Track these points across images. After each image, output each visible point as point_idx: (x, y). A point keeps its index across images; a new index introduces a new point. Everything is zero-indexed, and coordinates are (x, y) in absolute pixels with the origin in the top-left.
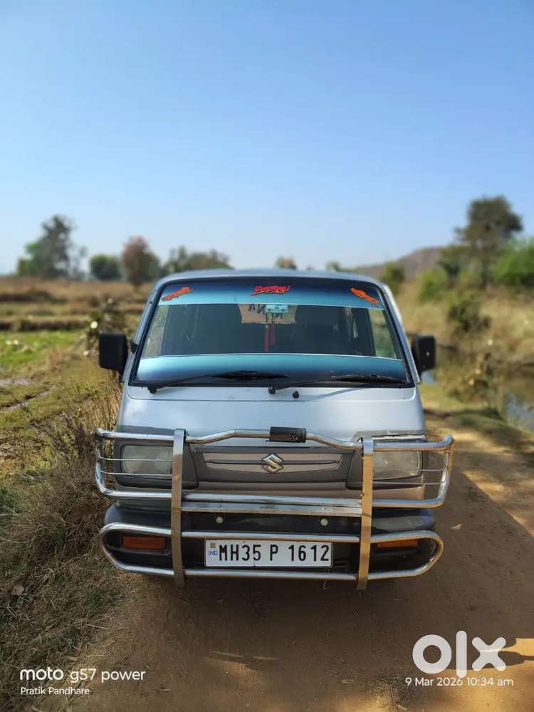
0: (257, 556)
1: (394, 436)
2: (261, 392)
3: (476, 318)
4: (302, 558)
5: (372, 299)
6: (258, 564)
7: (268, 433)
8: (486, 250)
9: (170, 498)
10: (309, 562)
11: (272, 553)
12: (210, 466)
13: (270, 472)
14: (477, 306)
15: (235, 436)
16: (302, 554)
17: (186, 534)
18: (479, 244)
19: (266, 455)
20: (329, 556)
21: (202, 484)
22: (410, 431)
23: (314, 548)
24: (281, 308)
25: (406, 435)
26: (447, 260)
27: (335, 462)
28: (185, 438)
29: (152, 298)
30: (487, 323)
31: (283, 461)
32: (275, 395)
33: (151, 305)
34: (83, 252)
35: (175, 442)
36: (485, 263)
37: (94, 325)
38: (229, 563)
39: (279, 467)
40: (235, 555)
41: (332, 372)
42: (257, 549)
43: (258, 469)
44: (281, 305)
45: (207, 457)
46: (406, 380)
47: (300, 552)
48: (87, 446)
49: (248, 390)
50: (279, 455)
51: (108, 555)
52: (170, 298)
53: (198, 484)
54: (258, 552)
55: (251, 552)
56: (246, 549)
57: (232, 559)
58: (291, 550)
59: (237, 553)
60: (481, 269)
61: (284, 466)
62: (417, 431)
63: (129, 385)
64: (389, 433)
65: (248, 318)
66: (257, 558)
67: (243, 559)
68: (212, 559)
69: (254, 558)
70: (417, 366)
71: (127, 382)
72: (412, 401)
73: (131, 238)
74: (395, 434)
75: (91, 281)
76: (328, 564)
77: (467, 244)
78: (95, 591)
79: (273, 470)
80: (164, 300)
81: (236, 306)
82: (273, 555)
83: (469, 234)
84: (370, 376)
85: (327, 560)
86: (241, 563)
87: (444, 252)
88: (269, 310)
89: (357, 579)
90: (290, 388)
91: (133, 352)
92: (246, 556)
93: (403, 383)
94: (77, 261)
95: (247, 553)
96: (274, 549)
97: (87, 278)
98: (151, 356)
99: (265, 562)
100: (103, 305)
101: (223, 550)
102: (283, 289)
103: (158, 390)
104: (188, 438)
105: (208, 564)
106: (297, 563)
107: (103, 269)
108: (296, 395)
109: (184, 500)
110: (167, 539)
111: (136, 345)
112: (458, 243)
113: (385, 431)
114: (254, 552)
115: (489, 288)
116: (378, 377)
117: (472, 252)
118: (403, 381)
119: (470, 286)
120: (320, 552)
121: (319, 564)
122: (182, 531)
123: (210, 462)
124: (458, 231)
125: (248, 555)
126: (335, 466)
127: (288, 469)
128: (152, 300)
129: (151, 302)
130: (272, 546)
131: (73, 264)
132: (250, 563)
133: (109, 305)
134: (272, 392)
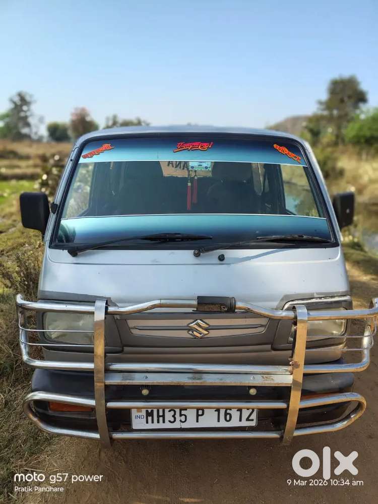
0: (183, 418)
1: (320, 298)
2: (187, 255)
3: (334, 169)
4: (228, 418)
5: (295, 155)
6: (184, 426)
7: (195, 303)
8: (340, 117)
9: (93, 369)
10: (235, 422)
11: (198, 415)
12: (136, 332)
13: (196, 337)
14: (335, 160)
15: (160, 306)
16: (228, 417)
17: (111, 405)
18: (335, 112)
19: (192, 321)
20: (254, 416)
21: (126, 349)
22: (336, 293)
23: (240, 410)
24: (204, 165)
25: (332, 297)
26: (311, 126)
27: (262, 326)
28: (106, 308)
29: (73, 156)
30: (341, 173)
31: (210, 326)
32: (199, 258)
33: (71, 162)
34: (41, 120)
35: (95, 313)
36: (339, 128)
37: (45, 177)
38: (156, 426)
39: (206, 332)
40: (161, 419)
41: (257, 232)
42: (183, 412)
43: (184, 334)
44: (204, 162)
45: (132, 323)
46: (331, 239)
47: (226, 414)
48: (33, 283)
49: (173, 253)
50: (204, 320)
51: (35, 419)
52: (91, 155)
53: (123, 349)
54: (185, 415)
55: (177, 415)
56: (172, 413)
57: (158, 422)
58: (217, 412)
59: (163, 416)
60: (335, 132)
61: (210, 331)
62: (342, 292)
63: (49, 247)
64: (316, 296)
65: (167, 172)
66: (183, 420)
67: (170, 421)
68: (138, 423)
69: (181, 421)
70: (339, 224)
71: (47, 244)
72: (337, 261)
73: (76, 109)
74: (321, 296)
75: (48, 142)
76: (253, 424)
77: (326, 113)
78: (34, 429)
79: (199, 335)
80: (85, 157)
81: (157, 164)
82: (200, 417)
83: (328, 105)
84: (296, 236)
85: (253, 420)
86: (168, 425)
87: (310, 119)
88: (192, 167)
89: (282, 437)
90: (215, 251)
91: (54, 213)
92: (172, 419)
93: (328, 242)
94: (37, 127)
95: (174, 416)
96: (200, 412)
97: (45, 140)
98: (72, 216)
99: (191, 423)
100: (51, 162)
101: (149, 414)
102: (206, 146)
103: (79, 253)
104: (111, 309)
105: (134, 427)
106: (223, 424)
107: (57, 133)
108: (222, 258)
109: (107, 371)
110: (92, 409)
111: (57, 205)
112: (320, 112)
113: (313, 294)
114: (181, 415)
115: (341, 147)
116: (305, 237)
117: (330, 119)
118: (329, 240)
119: (329, 145)
120: (246, 414)
121: (245, 423)
122: (107, 401)
123: (135, 328)
124: (320, 103)
125: (175, 418)
126: (262, 330)
127: (214, 334)
128: (73, 158)
129: (71, 160)
130: (198, 410)
131: (34, 130)
132: (177, 425)
133: (56, 161)
134: (197, 255)
